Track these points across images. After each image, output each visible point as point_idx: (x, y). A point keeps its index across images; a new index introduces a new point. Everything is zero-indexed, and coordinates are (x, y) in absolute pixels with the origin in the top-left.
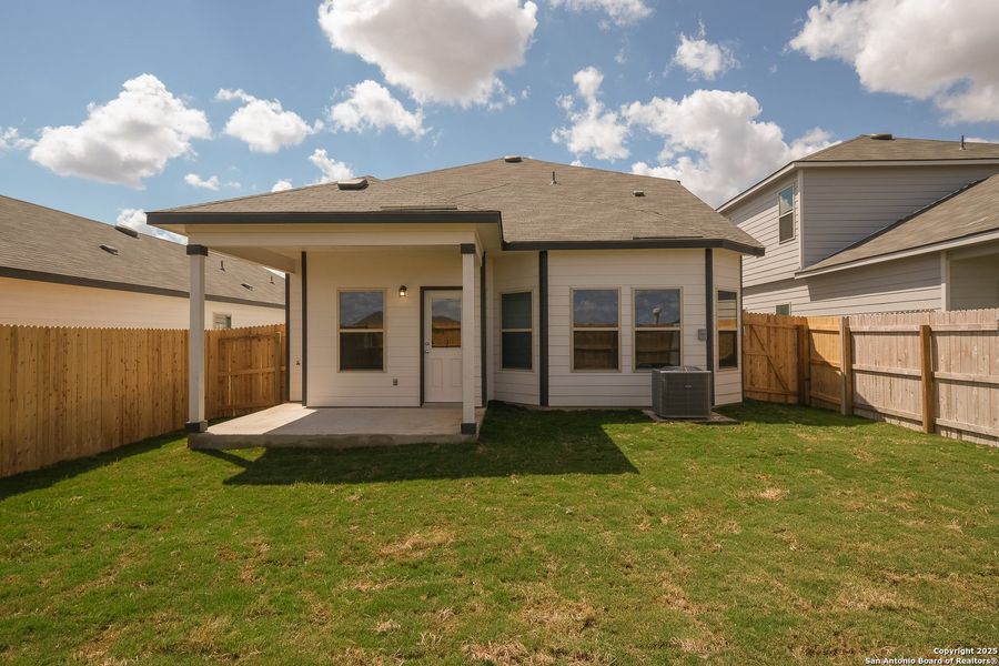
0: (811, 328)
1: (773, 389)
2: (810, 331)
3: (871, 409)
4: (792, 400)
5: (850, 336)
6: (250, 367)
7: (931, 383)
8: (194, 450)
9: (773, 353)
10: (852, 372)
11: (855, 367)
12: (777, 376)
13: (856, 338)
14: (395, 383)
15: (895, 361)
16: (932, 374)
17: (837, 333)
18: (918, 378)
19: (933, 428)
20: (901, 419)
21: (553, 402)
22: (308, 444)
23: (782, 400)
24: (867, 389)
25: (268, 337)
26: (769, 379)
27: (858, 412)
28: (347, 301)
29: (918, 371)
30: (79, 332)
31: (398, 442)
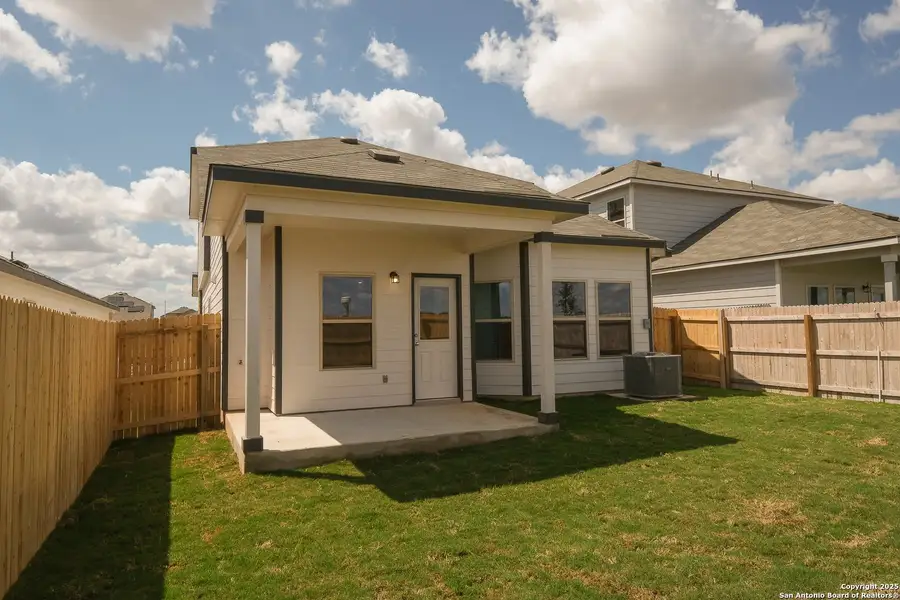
0: (683, 318)
2: (682, 322)
3: (752, 383)
5: (727, 324)
6: (162, 370)
7: (814, 358)
8: (259, 472)
10: (730, 353)
11: (732, 349)
13: (733, 327)
14: (385, 379)
15: (774, 343)
16: (815, 352)
17: (716, 322)
18: (804, 356)
19: (817, 393)
20: (782, 388)
21: (535, 391)
24: (743, 367)
25: (188, 331)
27: (736, 386)
28: (333, 288)
29: (803, 351)
31: (488, 439)
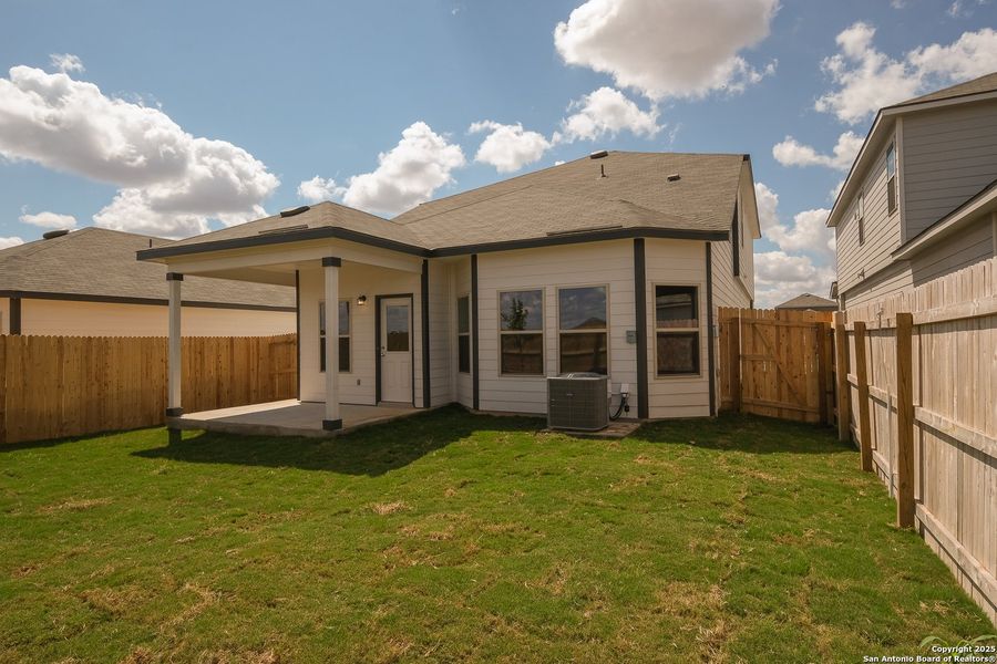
1: (785, 403)
4: (811, 418)
9: (784, 360)
10: (847, 384)
12: (789, 388)
14: (359, 383)
16: (868, 389)
19: (870, 464)
21: (483, 406)
22: (230, 430)
23: (797, 418)
26: (780, 390)
30: (120, 340)
